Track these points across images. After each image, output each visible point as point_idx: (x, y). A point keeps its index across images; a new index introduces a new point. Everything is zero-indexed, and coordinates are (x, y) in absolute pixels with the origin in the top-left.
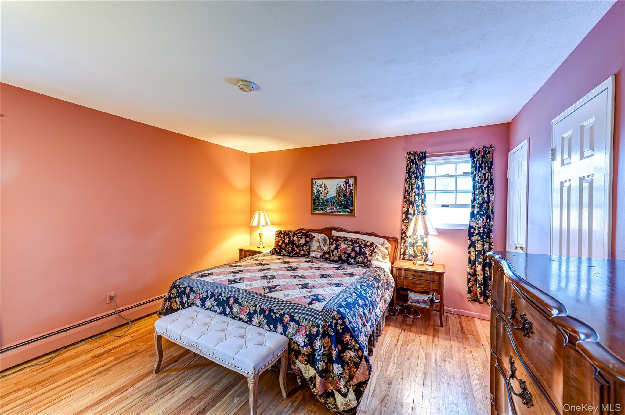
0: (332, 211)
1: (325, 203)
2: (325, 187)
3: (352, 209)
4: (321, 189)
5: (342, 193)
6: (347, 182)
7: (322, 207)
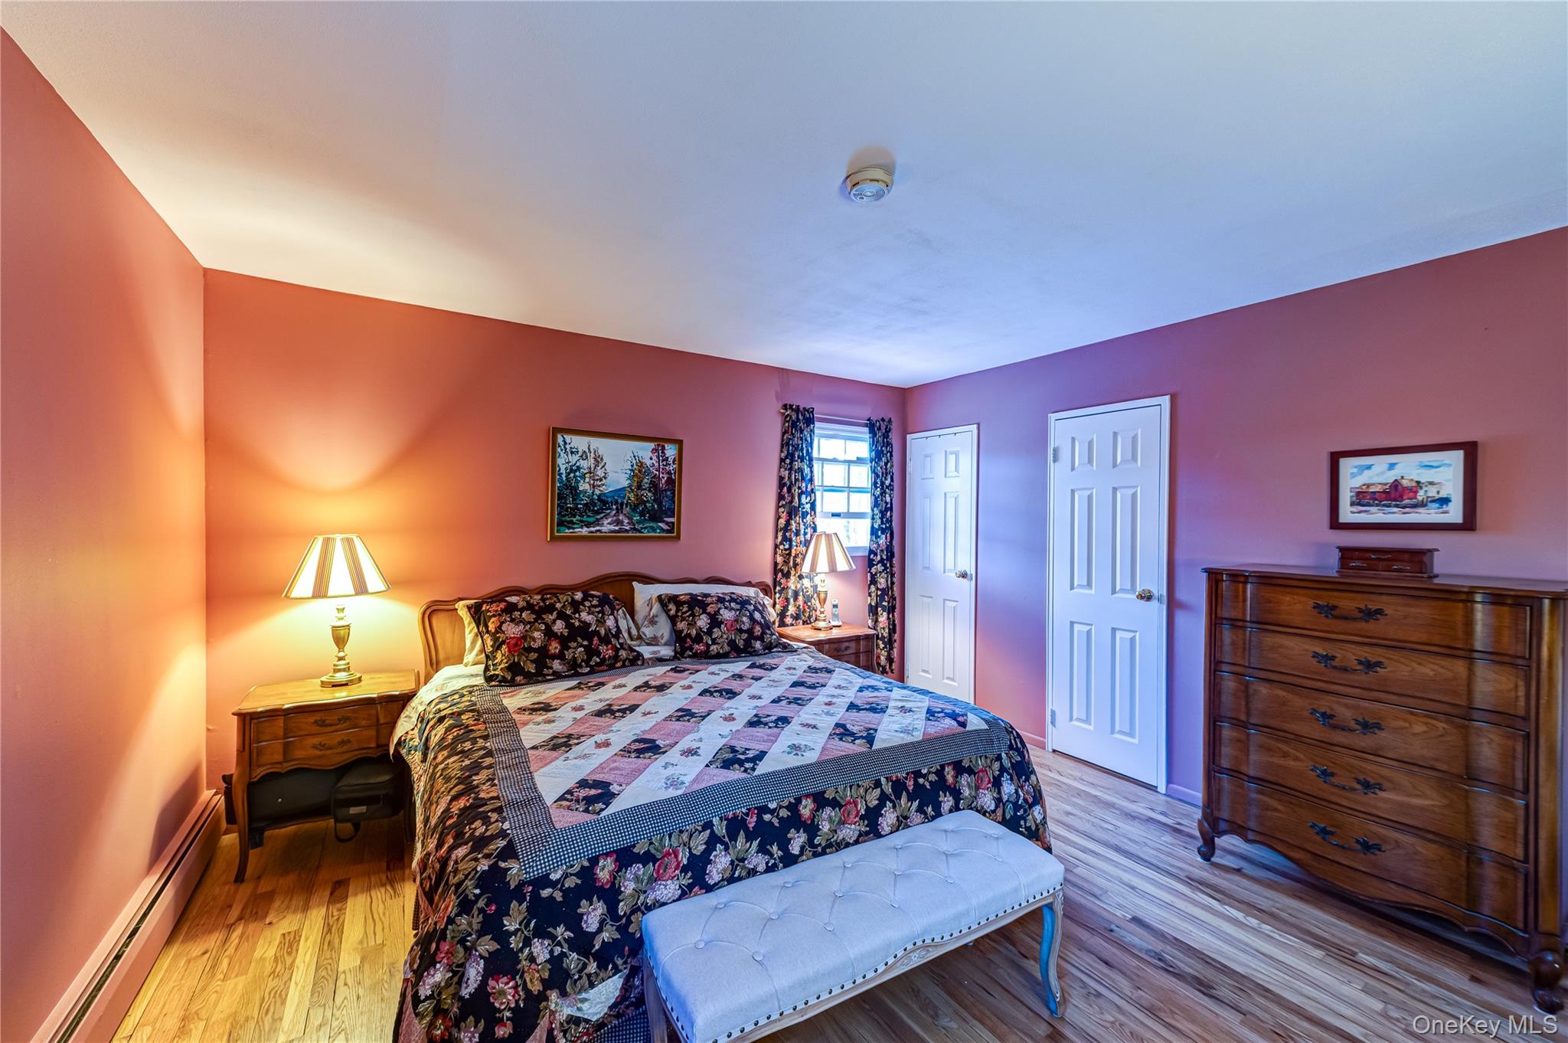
0: (617, 528)
1: (595, 505)
2: (598, 460)
3: (673, 523)
4: (584, 464)
5: (645, 480)
6: (659, 451)
7: (585, 518)
